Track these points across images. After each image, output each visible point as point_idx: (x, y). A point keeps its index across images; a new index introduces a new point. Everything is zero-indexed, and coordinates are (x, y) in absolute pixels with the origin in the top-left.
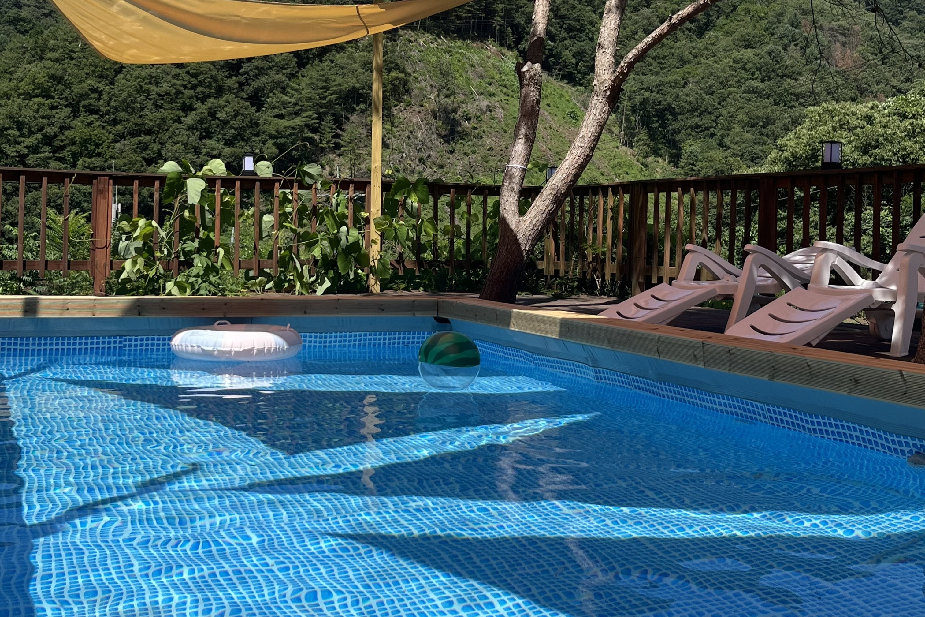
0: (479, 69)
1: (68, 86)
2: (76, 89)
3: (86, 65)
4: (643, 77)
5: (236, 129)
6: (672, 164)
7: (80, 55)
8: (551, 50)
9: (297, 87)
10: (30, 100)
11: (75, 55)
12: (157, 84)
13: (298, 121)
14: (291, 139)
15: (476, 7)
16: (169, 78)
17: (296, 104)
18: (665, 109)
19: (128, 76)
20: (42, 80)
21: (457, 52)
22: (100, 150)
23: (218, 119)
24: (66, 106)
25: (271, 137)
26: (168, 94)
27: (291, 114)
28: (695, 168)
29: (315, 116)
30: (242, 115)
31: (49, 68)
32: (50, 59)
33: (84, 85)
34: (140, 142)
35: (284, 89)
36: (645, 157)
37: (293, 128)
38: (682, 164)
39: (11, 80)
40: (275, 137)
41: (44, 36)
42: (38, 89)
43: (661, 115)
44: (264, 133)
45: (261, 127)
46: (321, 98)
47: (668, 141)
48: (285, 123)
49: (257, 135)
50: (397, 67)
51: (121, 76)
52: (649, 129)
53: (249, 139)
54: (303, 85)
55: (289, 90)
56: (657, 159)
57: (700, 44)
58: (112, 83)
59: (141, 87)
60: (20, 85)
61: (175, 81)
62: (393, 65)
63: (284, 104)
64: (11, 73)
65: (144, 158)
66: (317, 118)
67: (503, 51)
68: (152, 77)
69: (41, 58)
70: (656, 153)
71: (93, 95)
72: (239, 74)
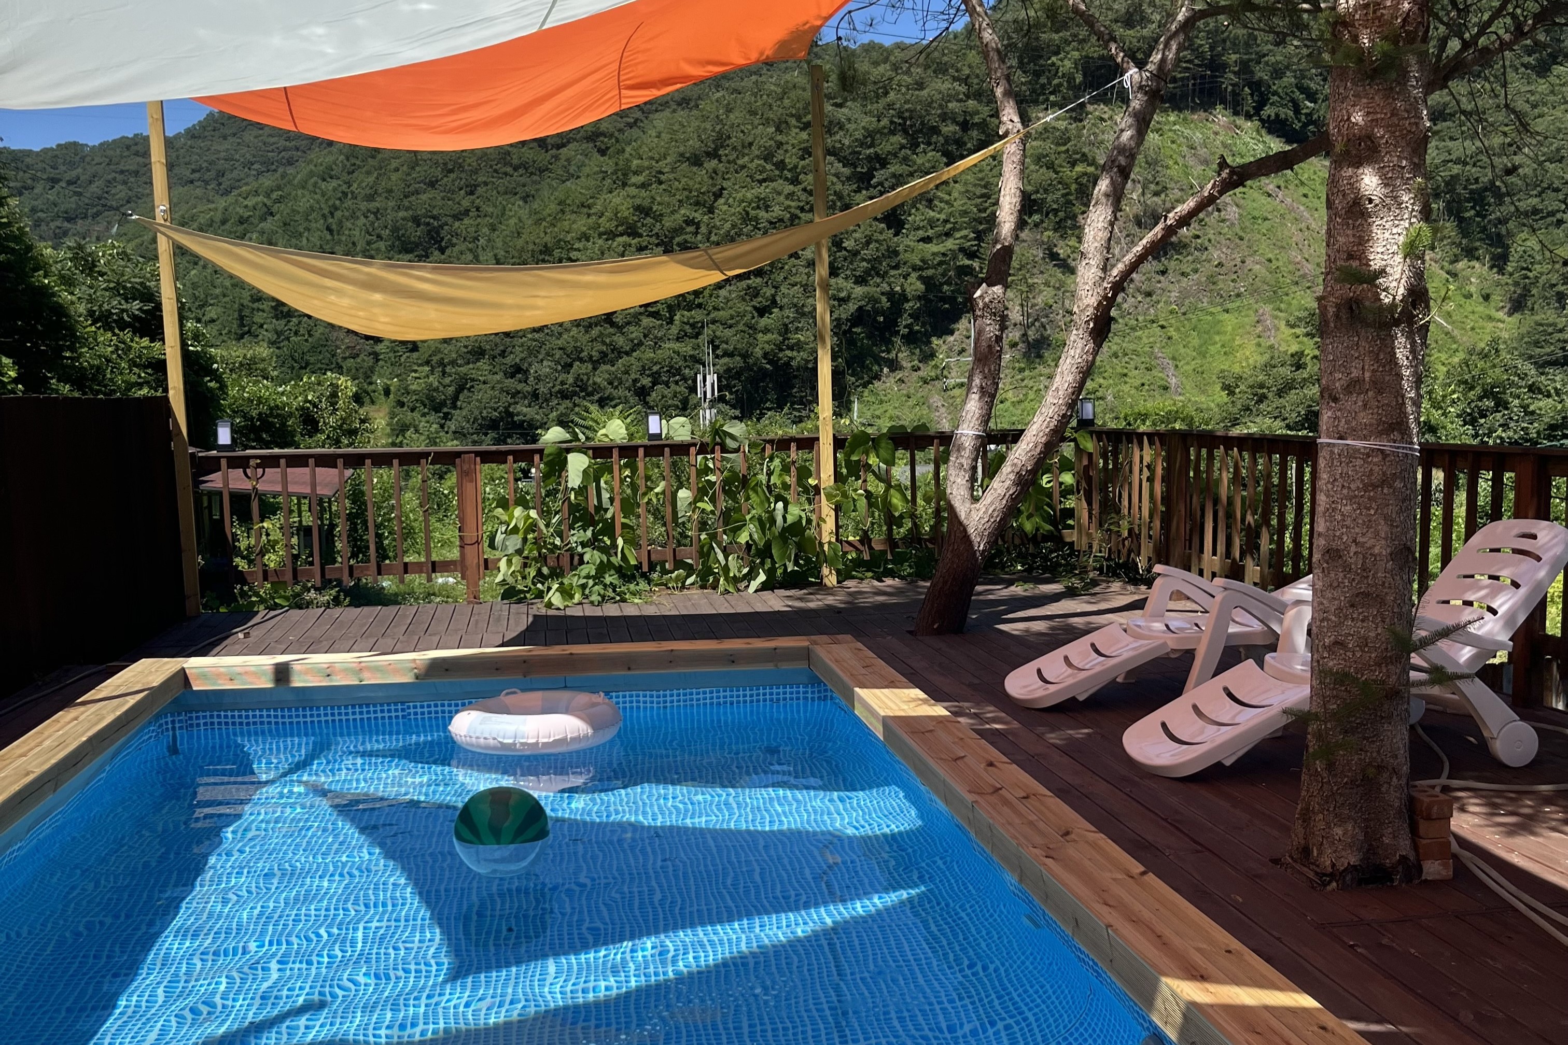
0: (1202, 152)
1: (659, 218)
2: (668, 223)
3: (677, 189)
4: (1450, 144)
5: (868, 261)
6: (1495, 270)
7: (671, 176)
8: (1309, 115)
9: (947, 197)
10: (613, 240)
11: (663, 177)
12: (767, 208)
13: (950, 244)
14: (940, 270)
15: (1196, 61)
16: (782, 198)
17: (946, 221)
18: (1486, 189)
19: (731, 200)
20: (626, 214)
21: (1170, 130)
22: (701, 300)
23: (845, 249)
24: (657, 245)
25: (915, 268)
26: (781, 220)
27: (940, 235)
28: (1530, 275)
29: (972, 235)
30: (877, 241)
31: (634, 197)
32: (634, 185)
33: (677, 216)
34: (749, 287)
35: (930, 201)
36: (1452, 262)
37: (944, 255)
38: (1510, 269)
39: (589, 215)
40: (921, 269)
41: (627, 155)
42: (622, 225)
43: (1478, 198)
44: (905, 263)
45: (901, 256)
46: (980, 211)
47: (1489, 237)
48: (933, 248)
49: (896, 267)
50: (1084, 158)
51: (722, 201)
52: (1461, 220)
53: (886, 273)
54: (955, 194)
55: (936, 202)
56: (1472, 263)
57: (1542, 86)
58: (711, 210)
59: (747, 213)
60: (601, 220)
61: (788, 203)
62: (1078, 156)
63: (932, 223)
64: (589, 207)
65: (755, 308)
66: (975, 239)
67: (1238, 122)
68: (760, 199)
69: (624, 185)
70: (1470, 253)
71: (690, 229)
72: (871, 186)
